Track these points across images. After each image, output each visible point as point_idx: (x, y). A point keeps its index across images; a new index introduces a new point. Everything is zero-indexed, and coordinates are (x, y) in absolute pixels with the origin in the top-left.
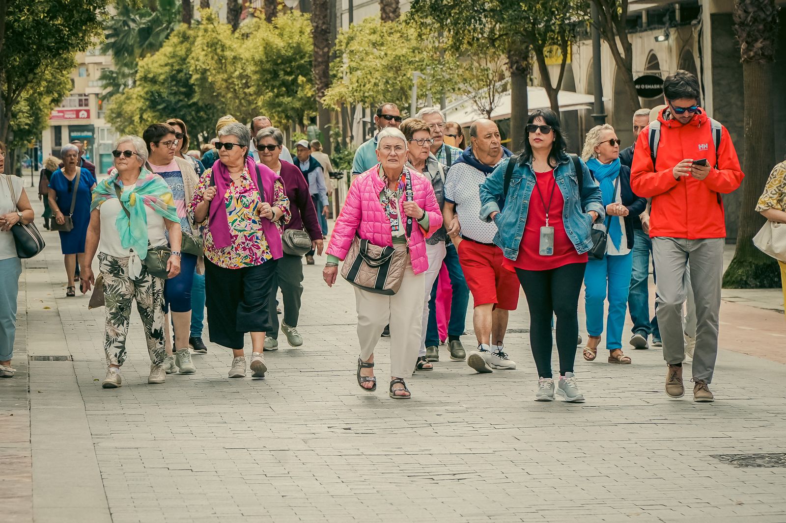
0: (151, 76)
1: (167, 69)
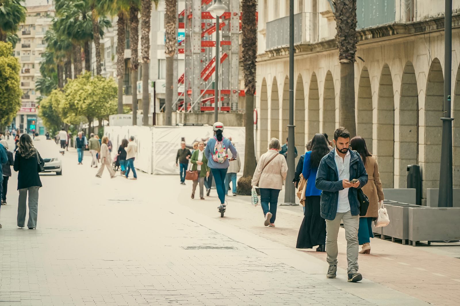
1: (49, 104)
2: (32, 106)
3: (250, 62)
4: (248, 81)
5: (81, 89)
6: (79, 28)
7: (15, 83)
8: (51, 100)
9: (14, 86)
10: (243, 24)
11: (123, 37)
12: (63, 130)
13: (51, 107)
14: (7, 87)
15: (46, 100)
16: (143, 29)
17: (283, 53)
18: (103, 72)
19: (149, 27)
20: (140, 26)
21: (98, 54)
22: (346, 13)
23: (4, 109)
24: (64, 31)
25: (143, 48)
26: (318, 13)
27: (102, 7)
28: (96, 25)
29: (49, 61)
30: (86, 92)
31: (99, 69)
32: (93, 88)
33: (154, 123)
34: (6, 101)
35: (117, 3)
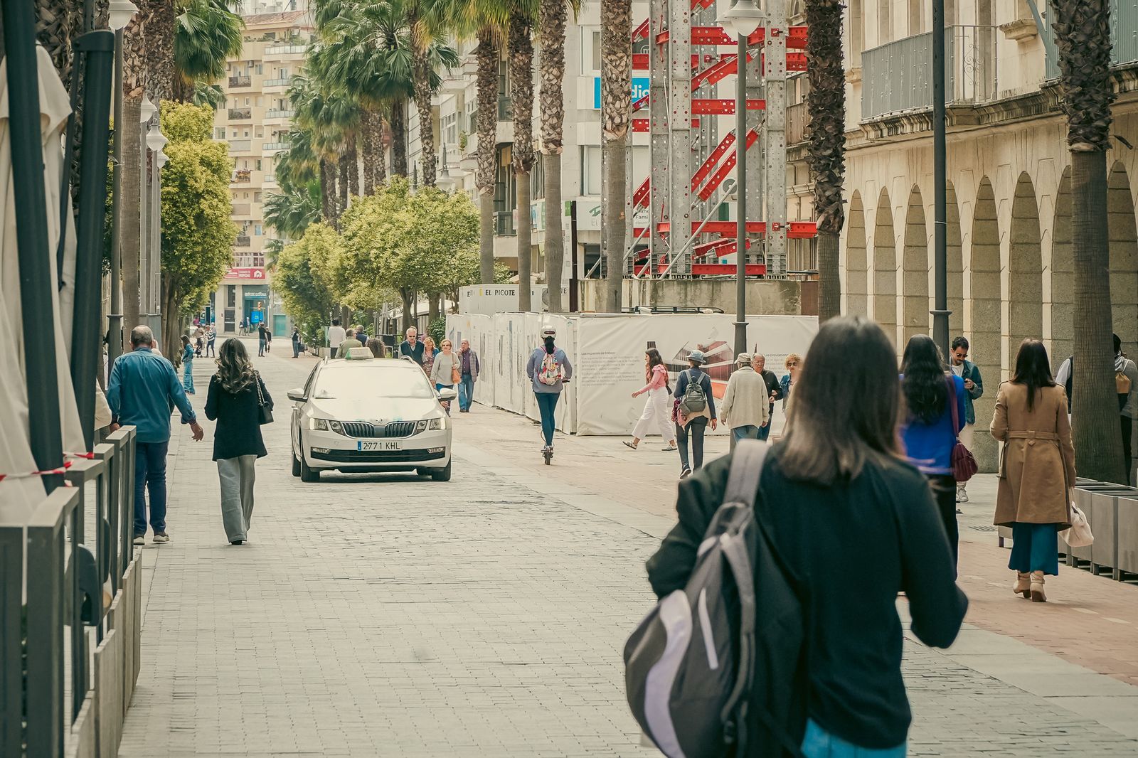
0: (288, 263)
1: (300, 258)
2: (255, 265)
3: (829, 152)
4: (823, 199)
5: (384, 221)
6: (377, 71)
7: (221, 205)
8: (306, 248)
9: (218, 213)
10: (810, 56)
11: (493, 90)
12: (336, 323)
13: (305, 266)
14: (200, 217)
15: (292, 249)
16: (546, 68)
17: (908, 129)
18: (439, 178)
19: (560, 65)
20: (536, 61)
21: (428, 134)
22: (1084, 25)
23: (193, 272)
24: (339, 77)
25: (546, 117)
26: (996, 28)
27: (440, 16)
28: (421, 61)
29: (301, 151)
30: (398, 228)
31: (431, 170)
32: (415, 219)
33: (573, 307)
34: (198, 252)
35: (478, 5)
